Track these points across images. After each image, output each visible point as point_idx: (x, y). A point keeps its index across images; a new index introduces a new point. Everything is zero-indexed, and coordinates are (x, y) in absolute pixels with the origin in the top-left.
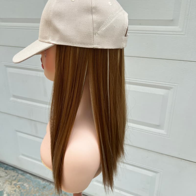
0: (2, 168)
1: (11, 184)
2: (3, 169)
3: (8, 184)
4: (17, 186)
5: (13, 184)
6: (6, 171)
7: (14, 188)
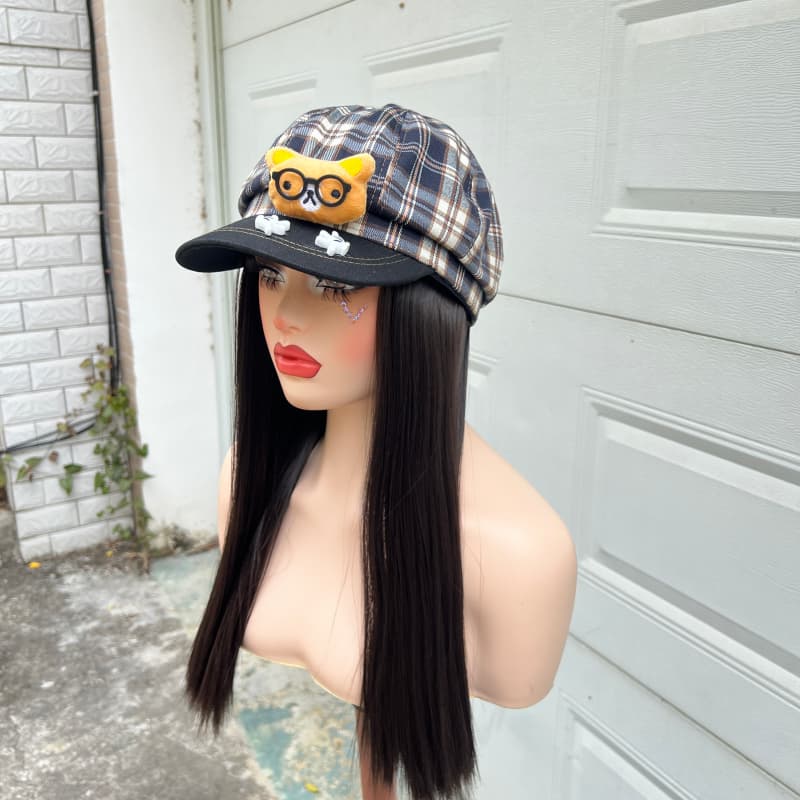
4: (336, 740)
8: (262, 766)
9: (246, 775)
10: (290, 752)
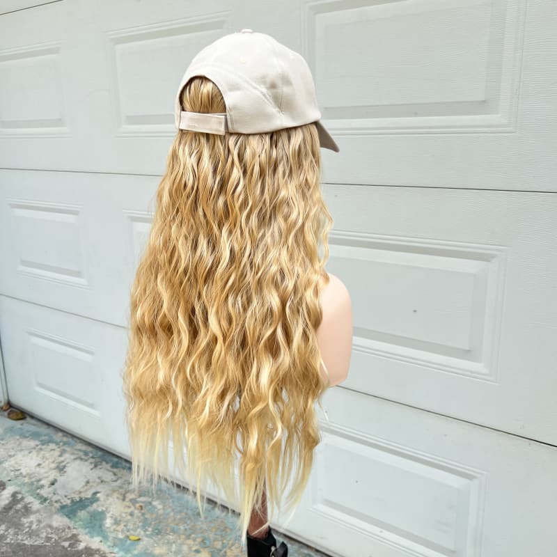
0: (107, 463)
1: (124, 500)
2: (108, 466)
3: (118, 498)
4: (137, 505)
5: (127, 500)
6: (115, 470)
7: (129, 507)
8: (92, 537)
9: (82, 546)
10: (108, 522)
